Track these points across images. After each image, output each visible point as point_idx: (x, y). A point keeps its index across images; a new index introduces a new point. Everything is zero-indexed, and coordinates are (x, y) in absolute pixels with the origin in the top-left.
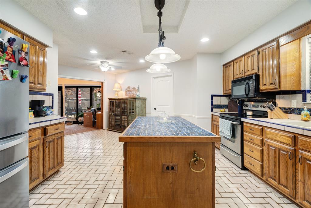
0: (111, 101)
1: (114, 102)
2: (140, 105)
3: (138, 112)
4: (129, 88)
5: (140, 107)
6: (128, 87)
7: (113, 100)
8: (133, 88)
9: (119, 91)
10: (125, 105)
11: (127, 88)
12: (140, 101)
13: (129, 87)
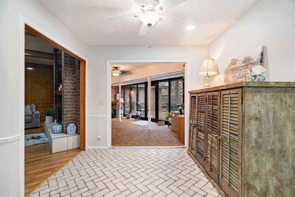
0: (192, 97)
1: (197, 99)
2: (267, 112)
3: (254, 135)
4: (235, 64)
5: (264, 118)
6: (230, 62)
7: (195, 95)
8: (244, 62)
9: (215, 76)
10: (215, 107)
11: (230, 64)
12: (269, 95)
13: (234, 62)
